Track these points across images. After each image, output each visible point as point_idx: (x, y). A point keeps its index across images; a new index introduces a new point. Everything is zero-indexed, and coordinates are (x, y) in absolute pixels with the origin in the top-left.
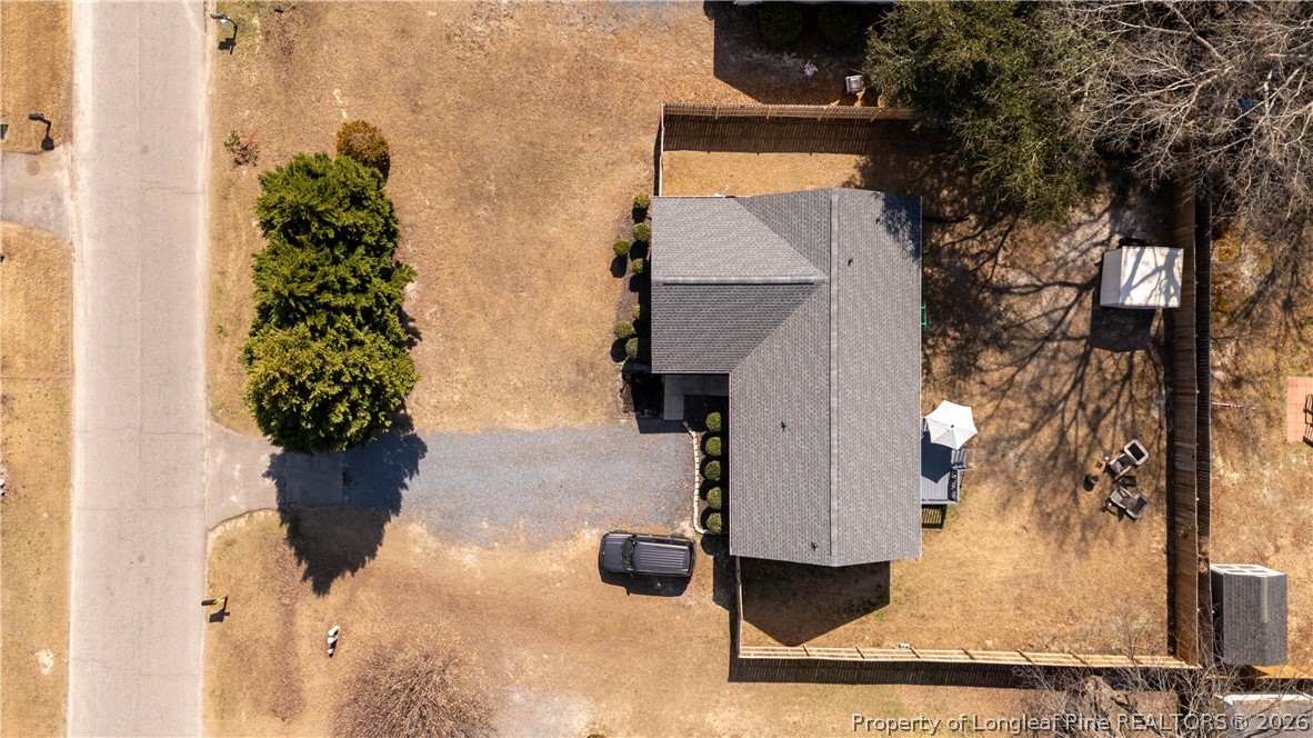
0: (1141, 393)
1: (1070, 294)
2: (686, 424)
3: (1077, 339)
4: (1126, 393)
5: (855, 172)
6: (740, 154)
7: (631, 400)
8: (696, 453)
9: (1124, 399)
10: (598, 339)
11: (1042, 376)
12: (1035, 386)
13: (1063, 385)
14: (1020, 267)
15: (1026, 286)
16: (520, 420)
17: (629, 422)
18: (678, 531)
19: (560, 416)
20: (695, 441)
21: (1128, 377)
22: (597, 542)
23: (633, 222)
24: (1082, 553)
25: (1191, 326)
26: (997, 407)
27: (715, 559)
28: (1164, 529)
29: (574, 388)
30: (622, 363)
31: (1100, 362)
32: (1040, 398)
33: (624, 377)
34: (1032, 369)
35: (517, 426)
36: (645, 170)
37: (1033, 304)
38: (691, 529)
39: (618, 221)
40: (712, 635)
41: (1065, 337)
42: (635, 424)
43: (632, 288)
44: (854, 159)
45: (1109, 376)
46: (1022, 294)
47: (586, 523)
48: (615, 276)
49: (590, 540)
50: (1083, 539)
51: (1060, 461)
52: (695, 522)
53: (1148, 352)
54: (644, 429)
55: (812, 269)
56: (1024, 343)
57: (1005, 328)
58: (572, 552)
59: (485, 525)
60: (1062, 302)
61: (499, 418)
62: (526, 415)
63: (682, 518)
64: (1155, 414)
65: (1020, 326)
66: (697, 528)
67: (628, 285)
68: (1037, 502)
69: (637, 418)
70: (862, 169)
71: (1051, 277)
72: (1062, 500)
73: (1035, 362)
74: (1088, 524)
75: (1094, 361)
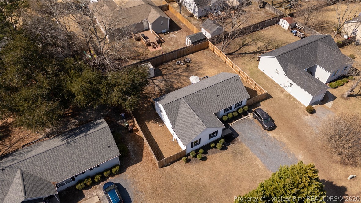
2: (229, 127)
8: (234, 122)
18: (253, 118)
20: (231, 124)
21: (165, 68)
25: (152, 60)
27: (252, 109)
30: (227, 146)
31: (165, 73)
33: (230, 145)
38: (250, 116)
39: (193, 165)
45: (167, 71)
48: (207, 158)
64: (169, 63)
67: (207, 154)
69: (236, 138)
70: (149, 122)
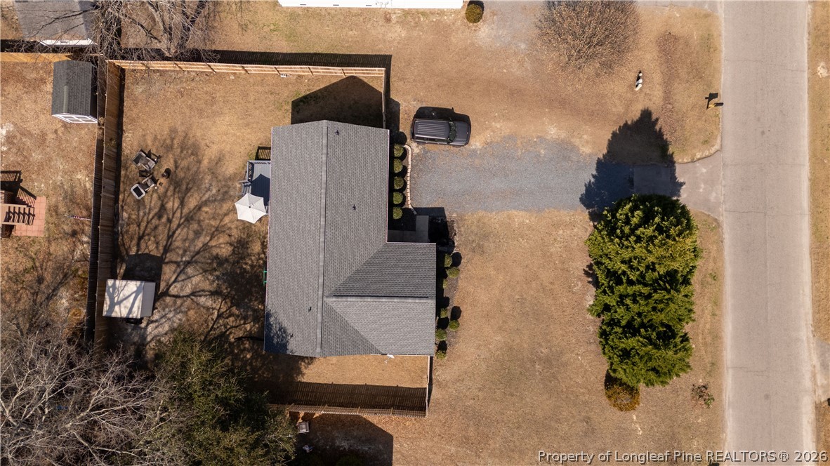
0: (133, 228)
1: (173, 291)
2: (415, 213)
3: (172, 262)
4: (142, 228)
5: (304, 371)
6: (377, 384)
7: (449, 228)
8: (409, 194)
9: (143, 224)
10: (470, 267)
11: (193, 240)
12: (197, 234)
13: (180, 234)
14: (204, 307)
15: (200, 296)
16: (520, 217)
17: (451, 215)
18: (421, 147)
19: (494, 219)
20: (409, 203)
21: (140, 238)
22: (472, 141)
23: (447, 342)
24: (173, 131)
25: (101, 268)
26: (221, 221)
27: (398, 129)
28: (124, 145)
29: (486, 237)
30: (454, 251)
31: (157, 247)
32: (195, 226)
33: (454, 243)
34: (199, 244)
35: (522, 213)
36: (438, 375)
37: (197, 284)
38: (413, 148)
39: (456, 343)
40: (401, 83)
41: (177, 264)
42: (447, 213)
43: (447, 299)
44: (305, 379)
45: (152, 238)
46: (203, 291)
47: (478, 152)
48: (459, 308)
49: (476, 142)
50: (172, 139)
51: (184, 187)
52: (410, 152)
53: (127, 253)
54: (441, 210)
55: (334, 305)
56: (203, 260)
57: (215, 270)
58: (488, 135)
59: (542, 152)
60: (178, 285)
61: (533, 219)
62: (516, 220)
63: (418, 155)
64: (125, 215)
65: (205, 271)
66: (409, 149)
67: (451, 301)
68: (199, 162)
69: (446, 218)
70: (300, 372)
71: (185, 301)
72: (184, 164)
73: (197, 248)
74: (169, 148)
75: (161, 248)
